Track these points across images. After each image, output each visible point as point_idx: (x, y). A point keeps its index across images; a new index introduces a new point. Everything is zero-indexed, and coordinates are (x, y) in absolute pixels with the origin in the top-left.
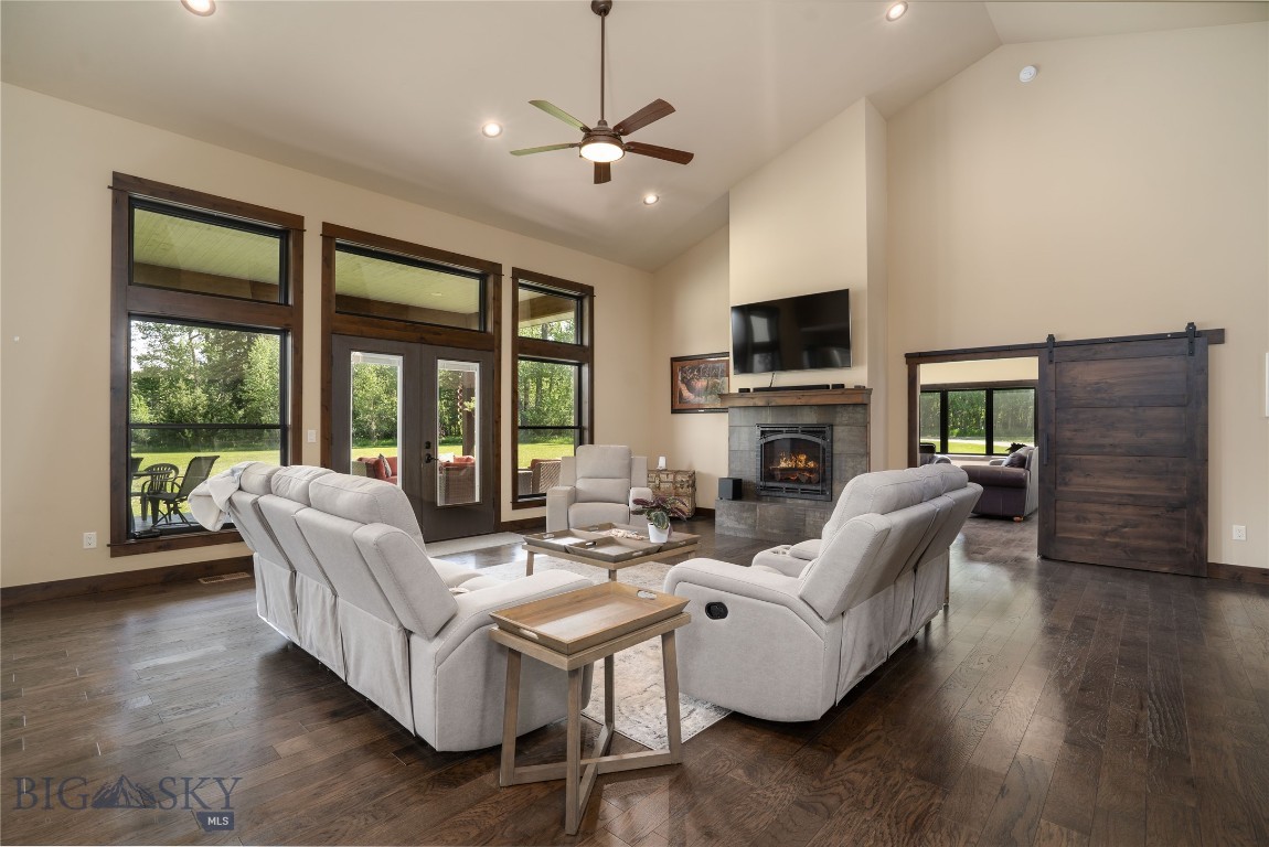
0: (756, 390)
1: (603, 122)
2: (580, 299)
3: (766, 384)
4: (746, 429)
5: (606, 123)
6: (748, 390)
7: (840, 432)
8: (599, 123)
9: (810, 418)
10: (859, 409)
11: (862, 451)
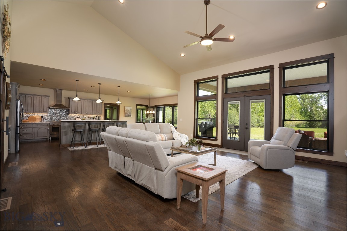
1: (207, 34)
5: (208, 34)
8: (206, 35)
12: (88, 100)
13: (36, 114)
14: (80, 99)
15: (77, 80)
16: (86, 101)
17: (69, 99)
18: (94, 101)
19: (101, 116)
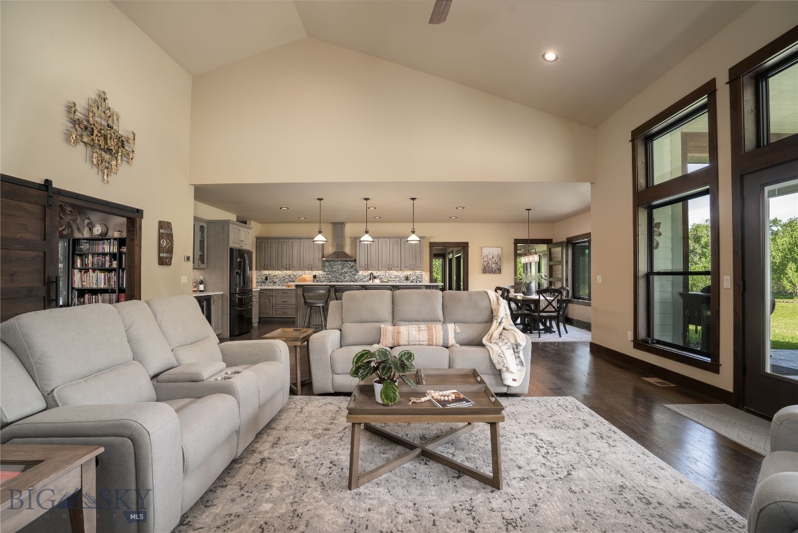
12: (389, 238)
13: (307, 272)
14: (372, 237)
15: (320, 199)
16: (388, 240)
17: (356, 240)
18: (403, 241)
19: (424, 273)
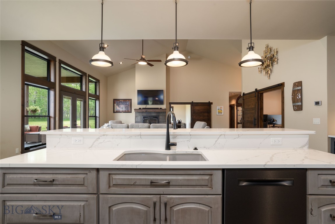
0: (143, 108)
2: (96, 83)
3: (145, 107)
4: (140, 117)
6: (141, 108)
7: (160, 117)
9: (154, 115)
10: (164, 113)
11: (165, 121)
